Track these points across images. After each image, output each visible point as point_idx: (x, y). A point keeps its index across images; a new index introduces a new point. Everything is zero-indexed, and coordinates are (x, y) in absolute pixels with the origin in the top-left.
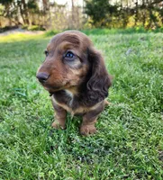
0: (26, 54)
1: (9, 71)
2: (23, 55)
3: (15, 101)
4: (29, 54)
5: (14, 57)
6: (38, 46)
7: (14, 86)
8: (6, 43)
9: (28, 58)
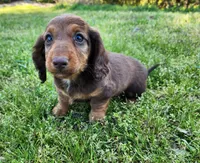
0: (32, 27)
1: (12, 43)
2: (29, 27)
3: (16, 72)
4: (35, 27)
5: (19, 29)
6: (45, 20)
7: (17, 58)
8: (13, 15)
9: (33, 31)
